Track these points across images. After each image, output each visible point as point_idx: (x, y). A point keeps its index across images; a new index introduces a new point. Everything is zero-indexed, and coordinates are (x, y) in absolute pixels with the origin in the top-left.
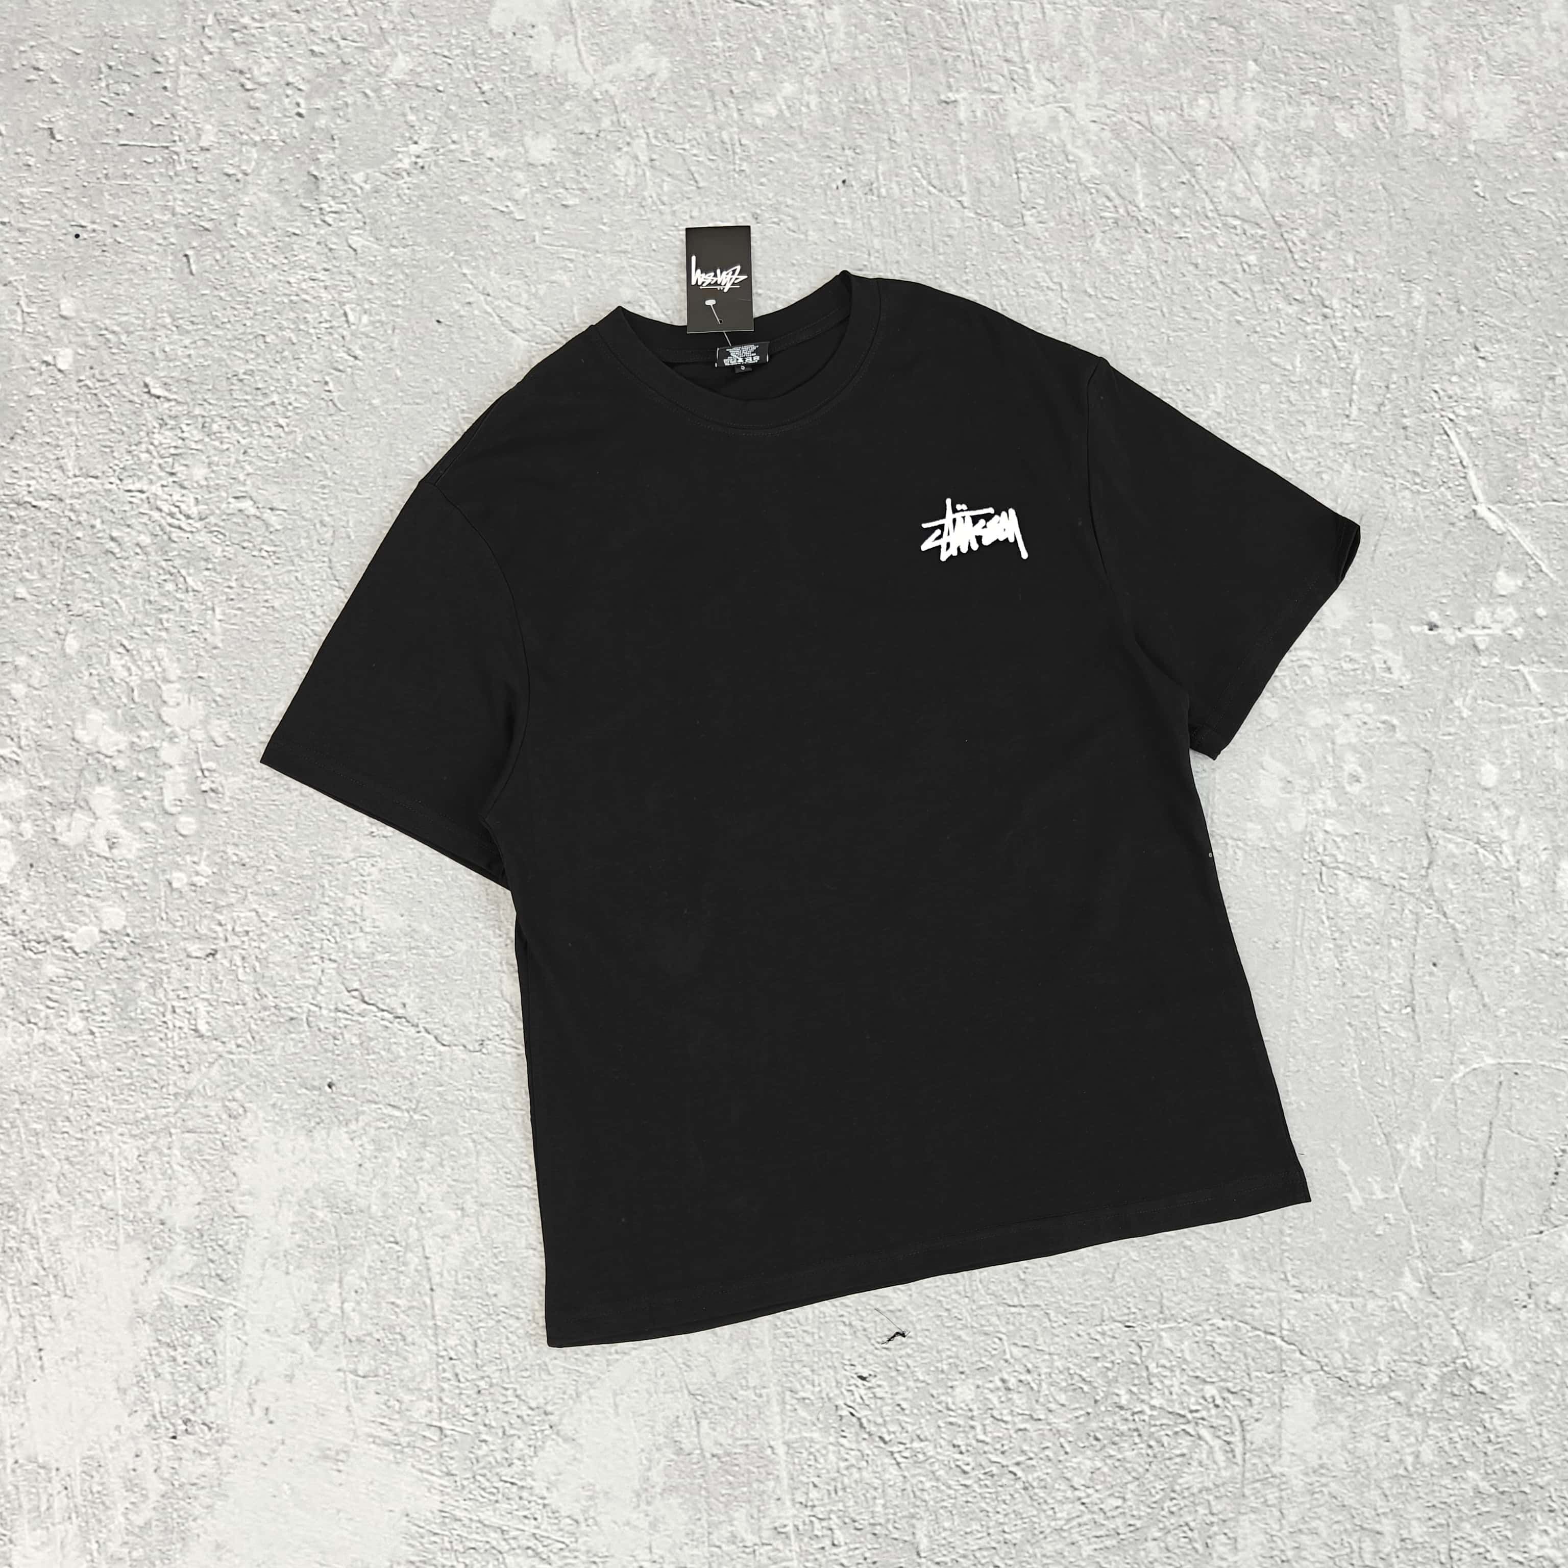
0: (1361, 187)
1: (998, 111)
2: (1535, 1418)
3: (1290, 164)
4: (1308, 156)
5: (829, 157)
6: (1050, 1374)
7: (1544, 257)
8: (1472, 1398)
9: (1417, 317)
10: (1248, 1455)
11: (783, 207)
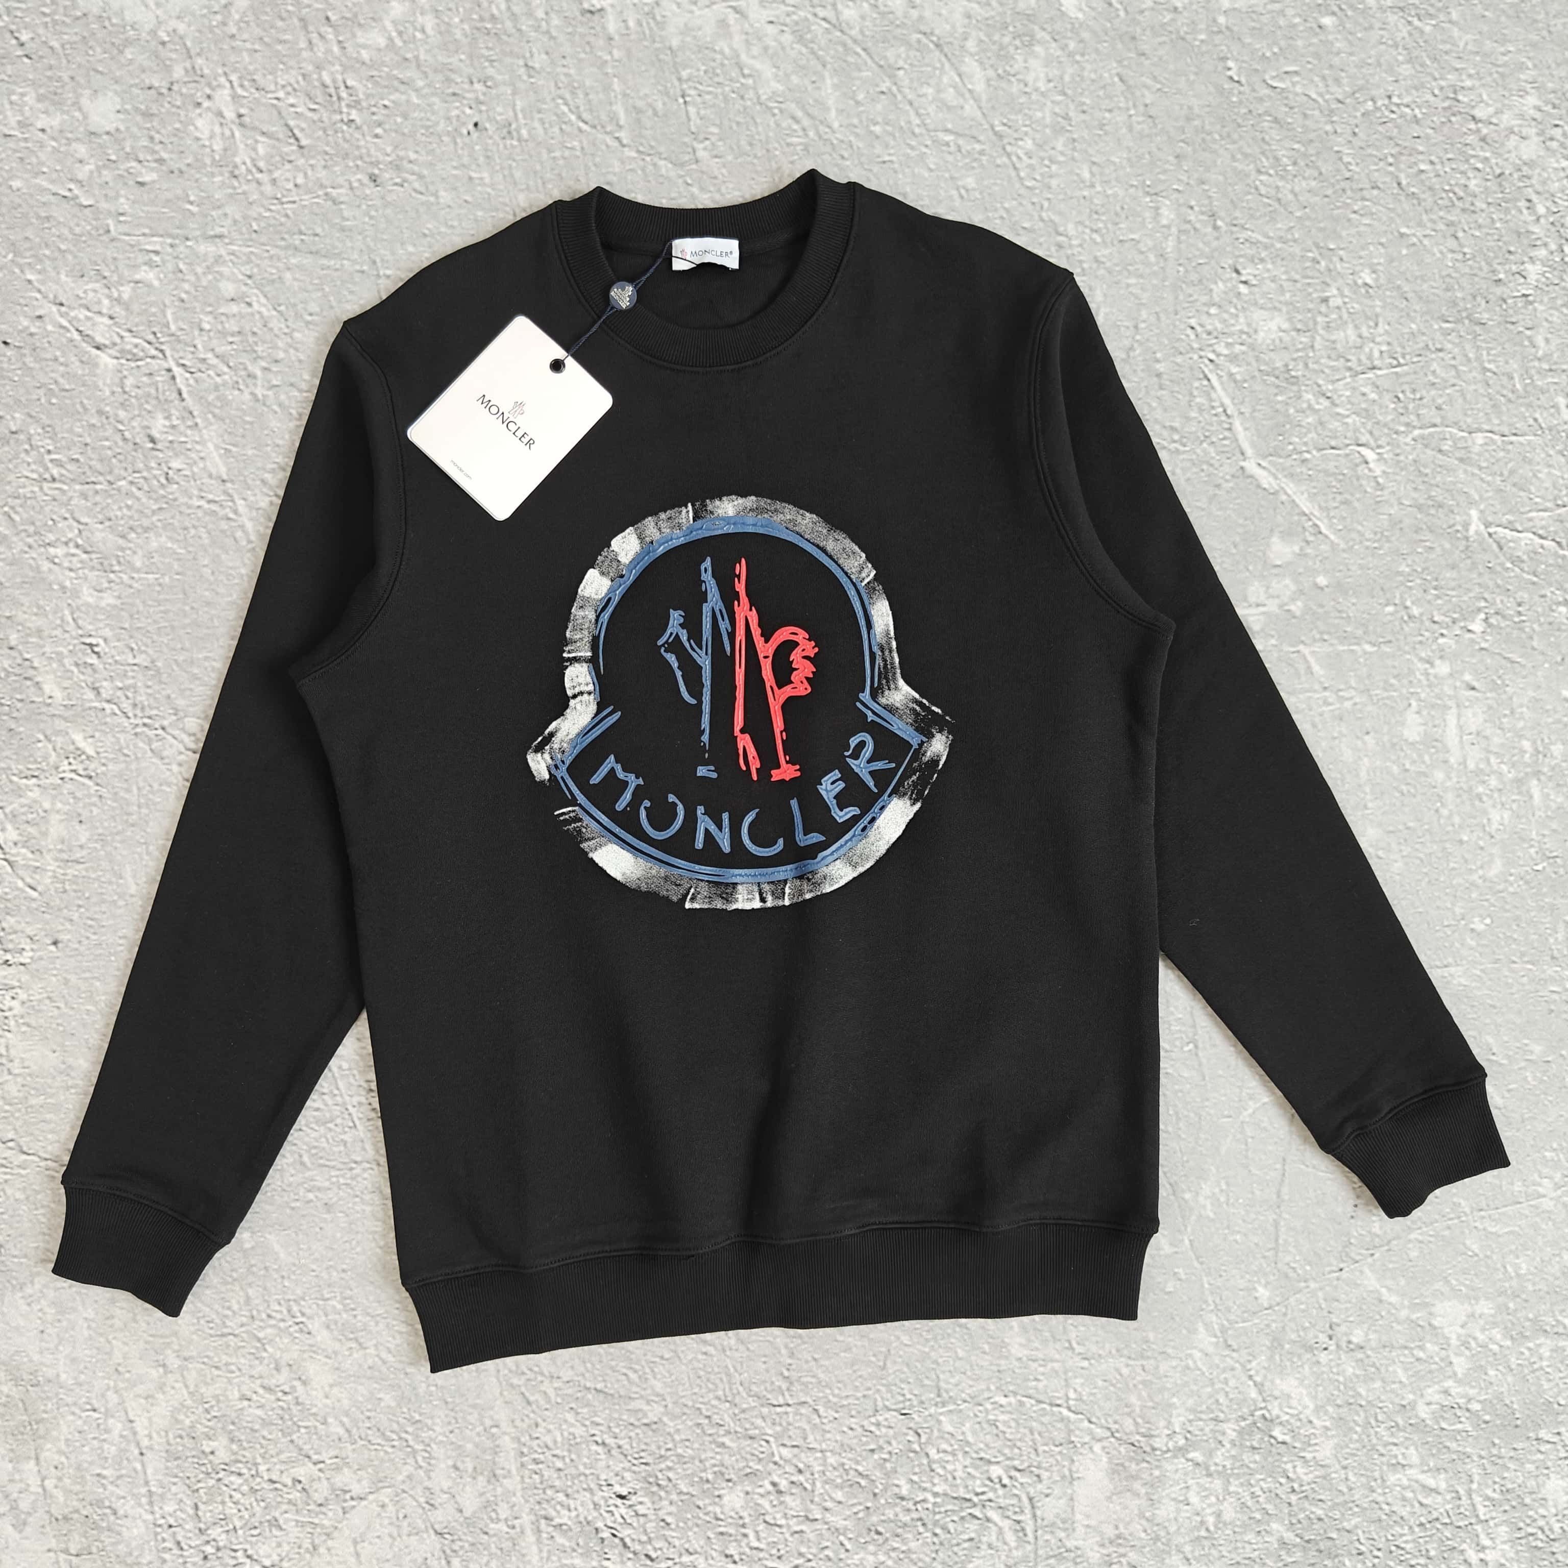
0: (1093, 81)
1: (654, 18)
2: (1339, 1462)
3: (1008, 58)
4: (1031, 45)
5: (454, 94)
6: (824, 1473)
7: (1312, 152)
8: (1274, 1450)
9: (1166, 238)
10: (1040, 1532)
11: (405, 163)
